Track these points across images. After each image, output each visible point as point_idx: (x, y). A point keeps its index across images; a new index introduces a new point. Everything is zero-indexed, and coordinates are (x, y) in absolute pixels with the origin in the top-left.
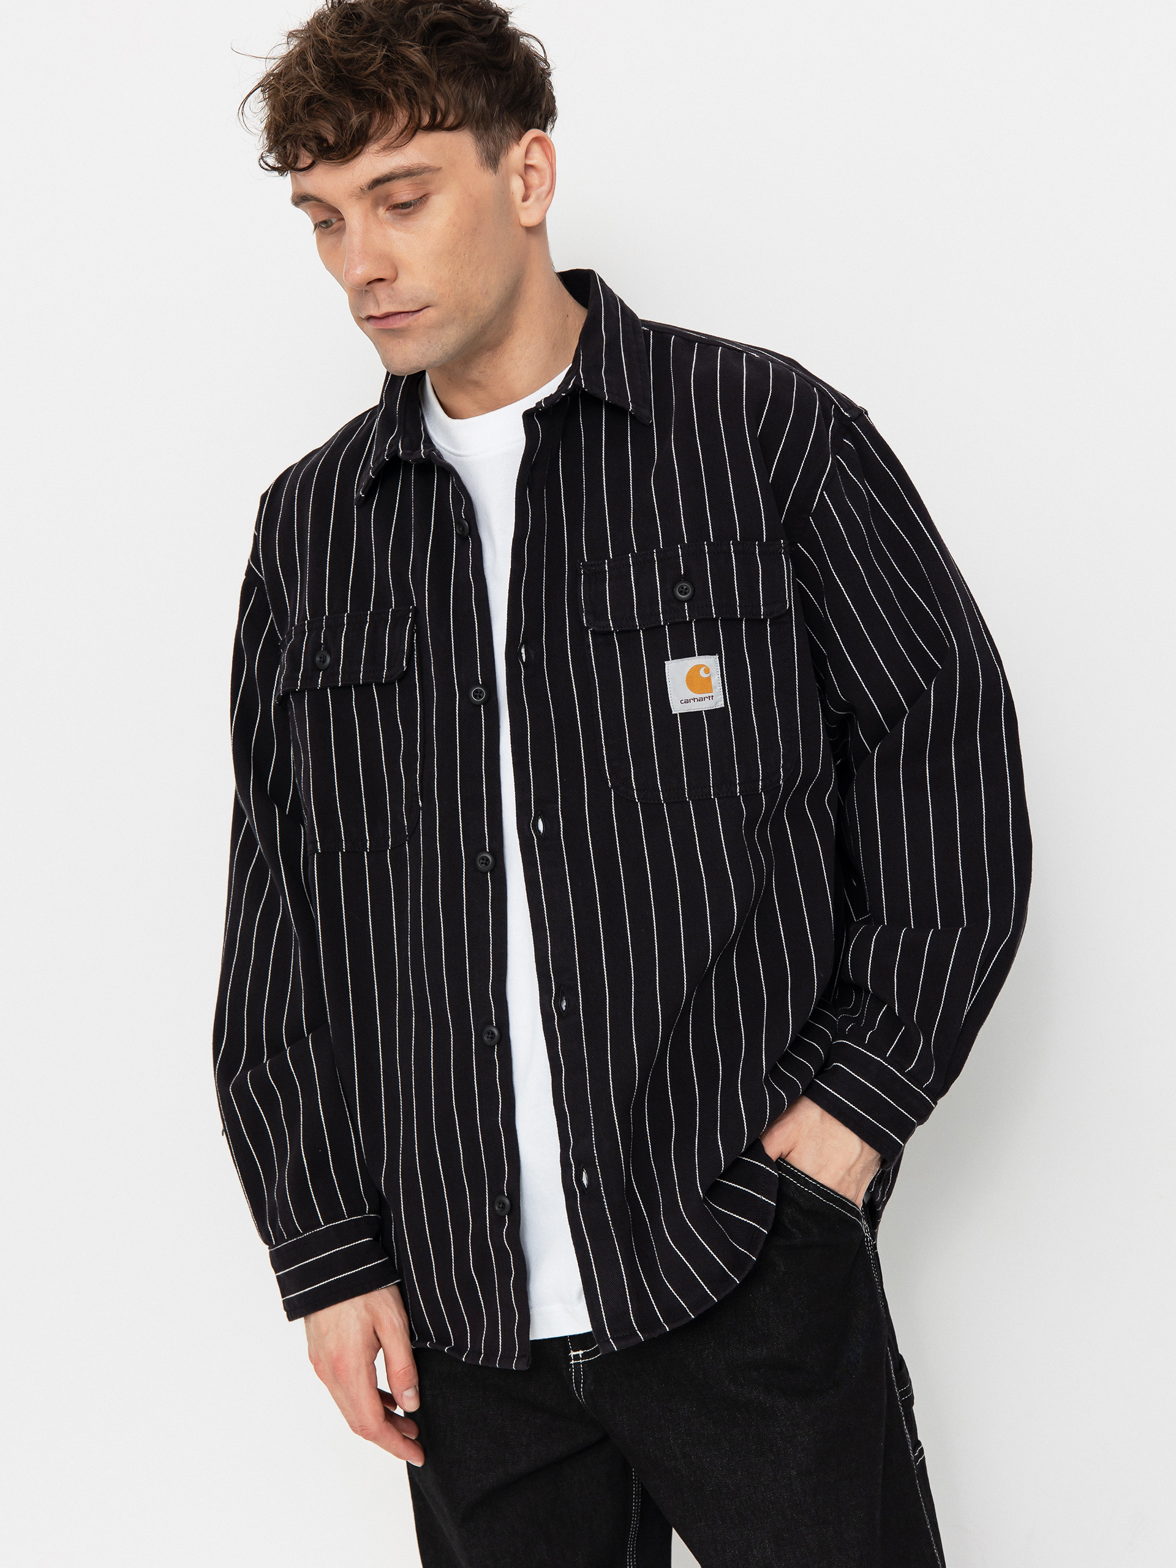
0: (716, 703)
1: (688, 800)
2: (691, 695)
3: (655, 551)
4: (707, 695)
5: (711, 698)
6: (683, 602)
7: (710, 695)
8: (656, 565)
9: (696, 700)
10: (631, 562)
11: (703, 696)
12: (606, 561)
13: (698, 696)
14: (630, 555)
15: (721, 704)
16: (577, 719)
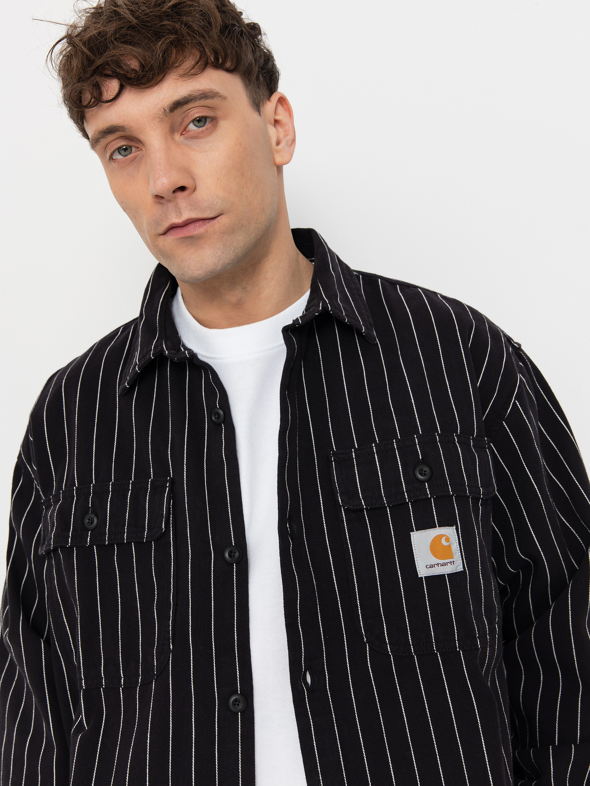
0: (456, 568)
1: (436, 652)
2: (435, 561)
3: (394, 441)
4: (449, 561)
5: (452, 563)
6: (423, 482)
7: (452, 560)
8: (397, 452)
9: (440, 565)
10: (375, 450)
11: (446, 561)
12: (353, 450)
13: (441, 562)
14: (373, 445)
15: (460, 569)
16: (334, 583)
